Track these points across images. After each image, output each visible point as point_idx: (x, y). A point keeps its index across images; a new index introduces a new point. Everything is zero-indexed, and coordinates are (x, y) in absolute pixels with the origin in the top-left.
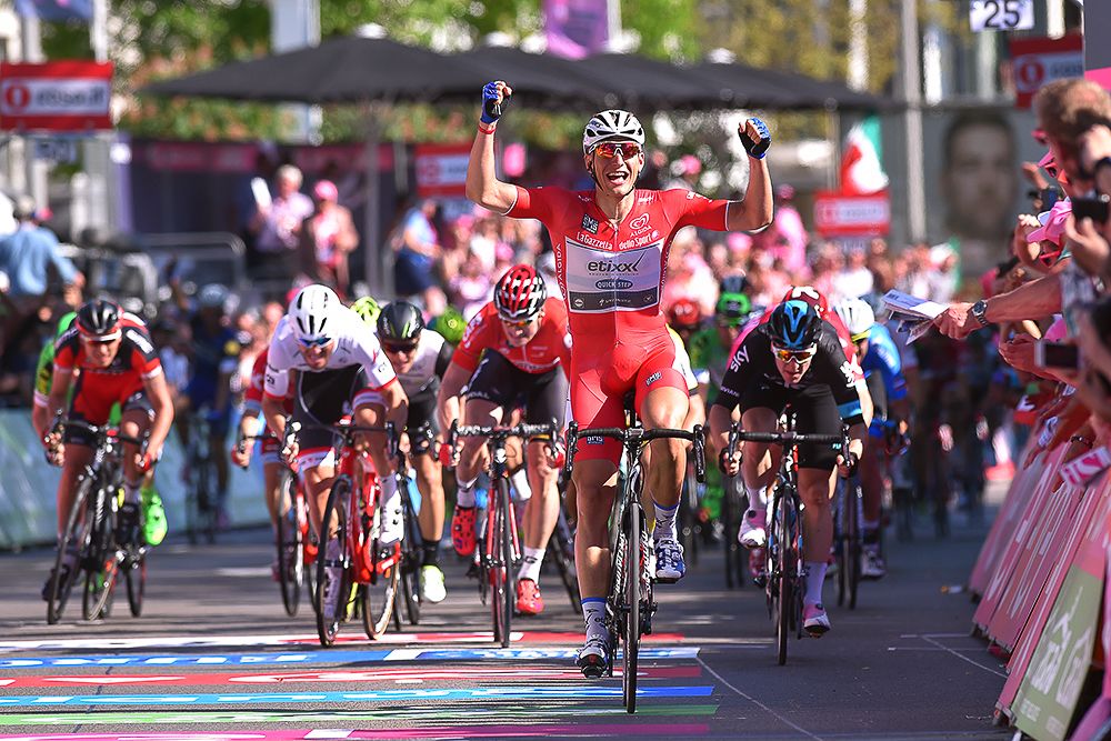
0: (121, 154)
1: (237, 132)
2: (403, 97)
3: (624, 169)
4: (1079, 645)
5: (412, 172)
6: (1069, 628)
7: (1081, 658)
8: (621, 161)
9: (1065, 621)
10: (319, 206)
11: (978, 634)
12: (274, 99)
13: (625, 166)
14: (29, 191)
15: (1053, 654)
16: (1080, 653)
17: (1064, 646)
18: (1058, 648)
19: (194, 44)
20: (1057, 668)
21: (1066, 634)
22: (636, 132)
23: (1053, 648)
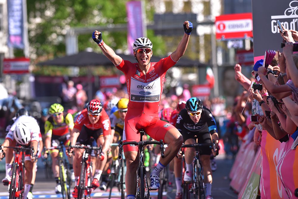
0: (32, 79)
1: (59, 73)
2: (97, 65)
3: (146, 57)
4: (255, 190)
5: (99, 83)
6: (252, 187)
7: (255, 193)
8: (145, 54)
9: (251, 185)
10: (78, 90)
11: (231, 189)
12: (67, 65)
13: (147, 56)
14: (11, 88)
15: (248, 193)
16: (255, 192)
17: (251, 190)
18: (250, 191)
19: (48, 53)
20: (249, 196)
21: (252, 188)
22: (150, 45)
23: (248, 191)
